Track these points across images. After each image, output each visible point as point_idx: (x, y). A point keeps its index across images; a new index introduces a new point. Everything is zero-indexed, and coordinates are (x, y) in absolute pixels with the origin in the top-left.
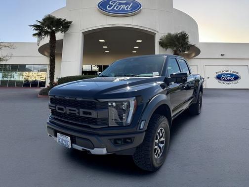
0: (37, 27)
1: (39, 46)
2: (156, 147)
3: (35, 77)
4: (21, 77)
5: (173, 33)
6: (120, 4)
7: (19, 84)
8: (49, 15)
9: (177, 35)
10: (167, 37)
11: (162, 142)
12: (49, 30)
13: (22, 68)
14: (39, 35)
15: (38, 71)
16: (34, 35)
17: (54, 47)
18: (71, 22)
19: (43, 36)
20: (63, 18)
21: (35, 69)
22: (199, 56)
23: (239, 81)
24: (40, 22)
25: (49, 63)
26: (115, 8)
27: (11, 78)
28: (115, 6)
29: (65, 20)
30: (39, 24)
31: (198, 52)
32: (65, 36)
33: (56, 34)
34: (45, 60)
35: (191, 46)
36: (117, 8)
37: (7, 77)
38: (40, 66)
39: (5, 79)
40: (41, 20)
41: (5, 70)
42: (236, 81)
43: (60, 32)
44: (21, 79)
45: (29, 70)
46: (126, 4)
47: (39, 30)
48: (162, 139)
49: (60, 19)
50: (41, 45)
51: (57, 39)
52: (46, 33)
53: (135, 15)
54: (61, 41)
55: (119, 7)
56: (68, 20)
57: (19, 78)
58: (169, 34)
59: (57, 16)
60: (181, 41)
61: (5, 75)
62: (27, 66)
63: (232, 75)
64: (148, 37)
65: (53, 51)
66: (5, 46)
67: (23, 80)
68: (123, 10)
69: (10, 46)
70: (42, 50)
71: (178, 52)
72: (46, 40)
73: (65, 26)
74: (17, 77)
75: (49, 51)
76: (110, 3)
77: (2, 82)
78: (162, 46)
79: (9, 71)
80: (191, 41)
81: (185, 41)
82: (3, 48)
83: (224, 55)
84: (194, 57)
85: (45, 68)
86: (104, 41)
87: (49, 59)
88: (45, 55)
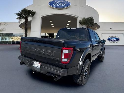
0: (18, 14)
3: (18, 39)
4: (11, 39)
5: (86, 17)
6: (60, 3)
7: (9, 43)
8: (24, 8)
9: (88, 19)
10: (83, 19)
13: (11, 35)
14: (20, 18)
15: (19, 36)
16: (17, 18)
17: (27, 24)
18: (35, 12)
19: (22, 19)
21: (17, 35)
22: (99, 29)
23: (119, 41)
24: (20, 12)
25: (24, 33)
26: (57, 5)
28: (57, 4)
29: (32, 11)
31: (98, 27)
32: (32, 19)
33: (28, 18)
34: (22, 31)
35: (95, 24)
37: (4, 39)
38: (20, 34)
39: (3, 40)
41: (3, 36)
42: (118, 41)
43: (30, 17)
45: (15, 36)
46: (63, 3)
47: (20, 16)
49: (30, 11)
50: (20, 23)
51: (29, 20)
52: (23, 17)
53: (67, 8)
54: (31, 22)
56: (34, 11)
57: (10, 40)
58: (84, 18)
59: (29, 9)
60: (90, 21)
61: (3, 38)
62: (13, 34)
63: (116, 38)
64: (74, 19)
65: (27, 26)
66: (3, 24)
67: (12, 41)
68: (61, 6)
69: (5, 24)
70: (21, 26)
71: (89, 27)
72: (23, 21)
73: (32, 14)
74: (9, 39)
75: (25, 26)
77: (1, 41)
78: (81, 24)
79: (5, 36)
80: (95, 21)
81: (92, 21)
82: (2, 25)
83: (111, 28)
84: (97, 29)
85: (23, 35)
86: (52, 21)
87: (24, 30)
88: (23, 28)
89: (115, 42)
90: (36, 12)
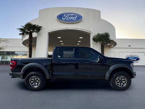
0: (21, 30)
1: (23, 41)
5: (101, 33)
6: (70, 16)
8: (29, 23)
9: (103, 34)
10: (97, 35)
12: (29, 32)
13: (13, 53)
14: (23, 34)
15: (22, 55)
16: (20, 34)
17: (32, 41)
18: (41, 27)
19: (25, 35)
20: (37, 24)
21: (20, 54)
22: (116, 47)
23: (139, 61)
25: (28, 51)
26: (67, 19)
27: (6, 59)
28: (67, 17)
29: (38, 25)
30: (23, 28)
31: (115, 44)
32: (37, 34)
33: (33, 34)
34: (26, 49)
35: (112, 40)
36: (68, 19)
37: (4, 59)
38: (23, 53)
39: (3, 60)
40: (24, 26)
41: (3, 54)
42: (138, 61)
43: (35, 32)
45: (17, 55)
47: (23, 31)
49: (35, 25)
50: (24, 40)
51: (33, 36)
52: (27, 33)
53: (78, 22)
54: (36, 38)
55: (69, 18)
56: (40, 25)
58: (98, 34)
59: (33, 23)
60: (105, 38)
61: (3, 57)
62: (16, 53)
63: (135, 58)
64: (86, 35)
65: (31, 43)
66: (3, 41)
68: (72, 20)
69: (6, 40)
70: (24, 43)
71: (104, 44)
72: (27, 37)
73: (38, 29)
75: (29, 44)
76: (64, 16)
77: (1, 61)
78: (94, 41)
79: (5, 55)
80: (111, 38)
81: (108, 38)
82: (2, 42)
83: (130, 46)
84: (113, 47)
85: (26, 53)
86: (60, 38)
87: (29, 48)
88: (26, 46)
89: (135, 62)
90: (42, 27)
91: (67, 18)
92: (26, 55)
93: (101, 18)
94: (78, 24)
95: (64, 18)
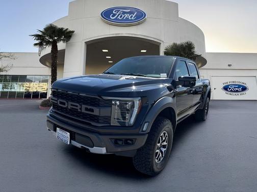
0: (38, 37)
1: (41, 57)
2: (158, 151)
3: (36, 88)
4: (22, 87)
5: (179, 42)
6: (124, 13)
7: (19, 95)
8: (51, 25)
9: (182, 45)
10: (172, 47)
11: (164, 146)
12: (51, 40)
13: (22, 79)
14: (40, 44)
15: (40, 82)
16: (36, 44)
17: (56, 57)
18: (73, 32)
19: (44, 46)
20: (65, 28)
21: (36, 79)
22: (205, 67)
23: (246, 92)
24: (42, 32)
25: (50, 74)
26: (119, 17)
27: (11, 88)
29: (67, 29)
30: (40, 34)
31: (204, 62)
32: (67, 46)
33: (58, 44)
34: (47, 71)
35: (198, 56)
36: (121, 17)
37: (8, 88)
38: (41, 77)
39: (5, 90)
40: (42, 30)
41: (6, 80)
42: (244, 92)
43: (62, 42)
44: (21, 90)
45: (30, 81)
46: (130, 13)
47: (41, 39)
48: (165, 143)
49: (62, 29)
51: (59, 48)
52: (48, 43)
53: (139, 24)
54: (63, 51)
55: (123, 16)
56: (70, 29)
57: (20, 89)
58: (174, 44)
59: (59, 26)
60: (187, 51)
61: (6, 86)
62: (28, 77)
63: (239, 86)
64: (153, 47)
65: (55, 61)
66: (6, 57)
67: (24, 91)
68: (127, 19)
69: (10, 56)
70: (43, 60)
72: (48, 50)
73: (67, 35)
74: (18, 88)
75: (51, 61)
76: (114, 12)
77: (3, 93)
79: (9, 82)
80: (197, 51)
81: (191, 51)
82: (3, 59)
83: (231, 65)
84: (200, 67)
85: (47, 79)
86: (107, 51)
87: (51, 69)
88: (47, 66)
89: (239, 93)
90: (75, 32)
91: (118, 15)
92: (46, 81)
93: (179, 16)
94: (139, 27)
95: (113, 16)
